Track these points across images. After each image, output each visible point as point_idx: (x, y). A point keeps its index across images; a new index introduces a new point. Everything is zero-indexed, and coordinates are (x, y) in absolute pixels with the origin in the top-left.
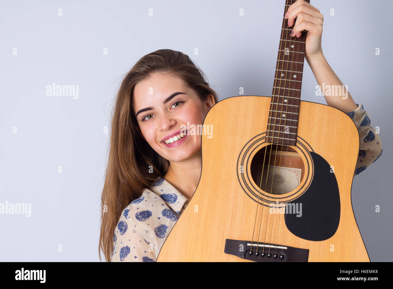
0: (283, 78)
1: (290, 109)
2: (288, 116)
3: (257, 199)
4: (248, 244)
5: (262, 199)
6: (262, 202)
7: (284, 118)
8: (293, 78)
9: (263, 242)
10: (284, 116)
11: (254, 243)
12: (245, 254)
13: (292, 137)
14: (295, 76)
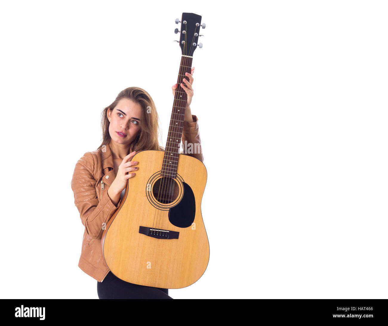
0: (171, 141)
1: (174, 159)
2: (173, 163)
3: (155, 206)
4: (151, 230)
6: (158, 207)
7: (171, 164)
8: (176, 142)
9: (158, 228)
12: (149, 234)
13: (174, 174)
14: (177, 141)
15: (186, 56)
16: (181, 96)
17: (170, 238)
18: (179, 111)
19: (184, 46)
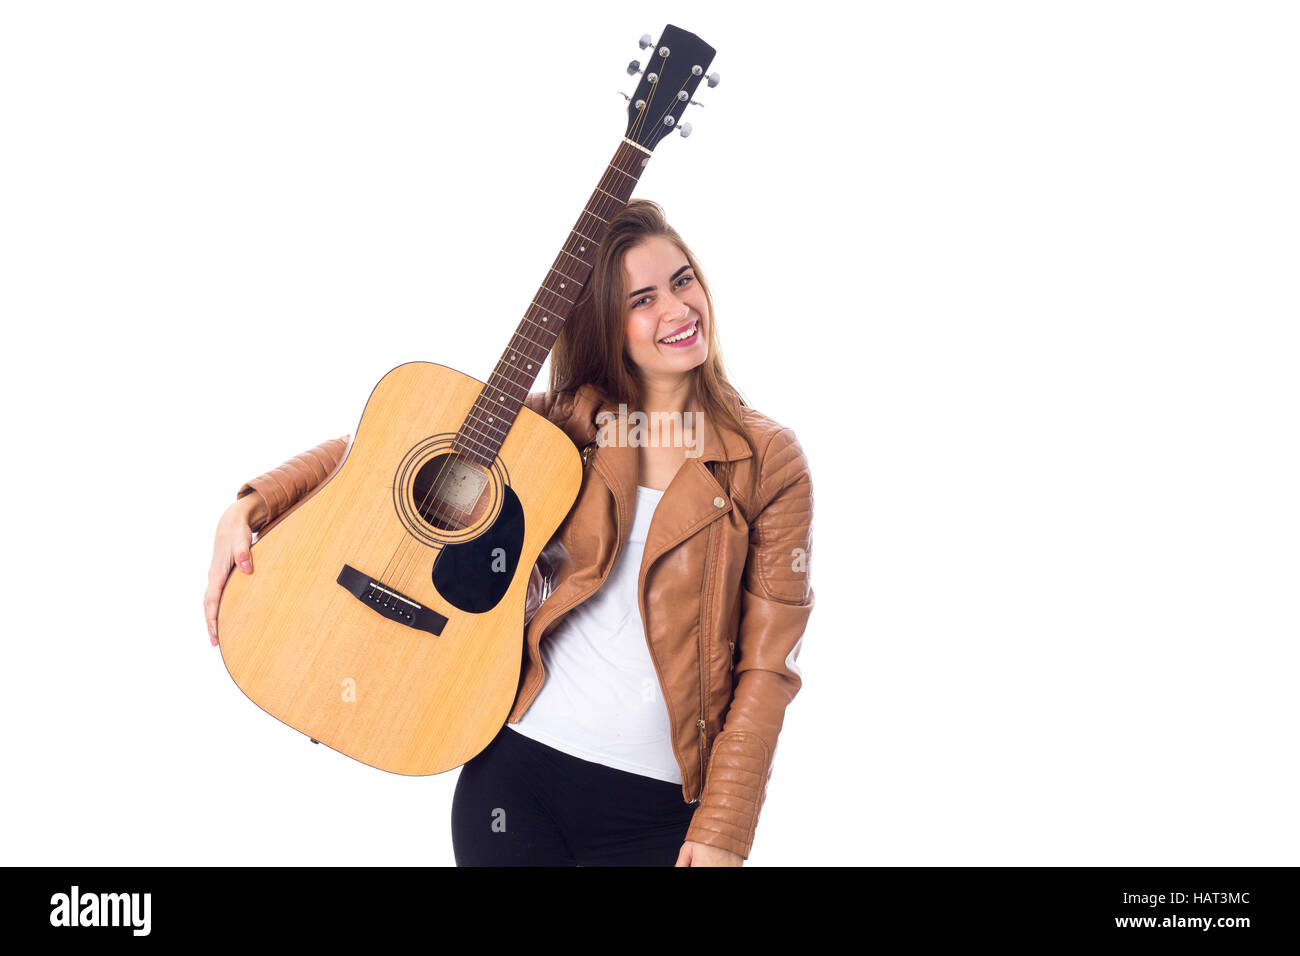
0: (513, 362)
1: (503, 413)
2: (496, 423)
3: (407, 525)
4: (372, 584)
5: (414, 527)
6: (414, 532)
7: (490, 423)
8: (525, 369)
9: (393, 587)
11: (381, 585)
12: (363, 595)
13: (489, 454)
14: (529, 367)
15: (633, 144)
16: (583, 249)
17: (417, 626)
18: (563, 286)
19: (640, 116)
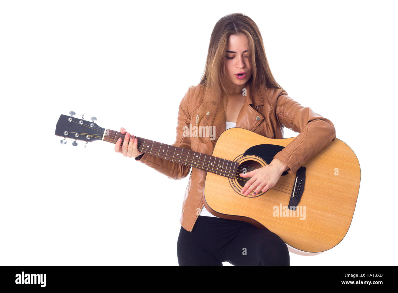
0: (197, 163)
1: (217, 162)
4: (293, 197)
7: (222, 166)
8: (198, 157)
9: (292, 189)
10: (220, 166)
15: (104, 136)
16: (148, 146)
18: (164, 151)
19: (92, 136)
